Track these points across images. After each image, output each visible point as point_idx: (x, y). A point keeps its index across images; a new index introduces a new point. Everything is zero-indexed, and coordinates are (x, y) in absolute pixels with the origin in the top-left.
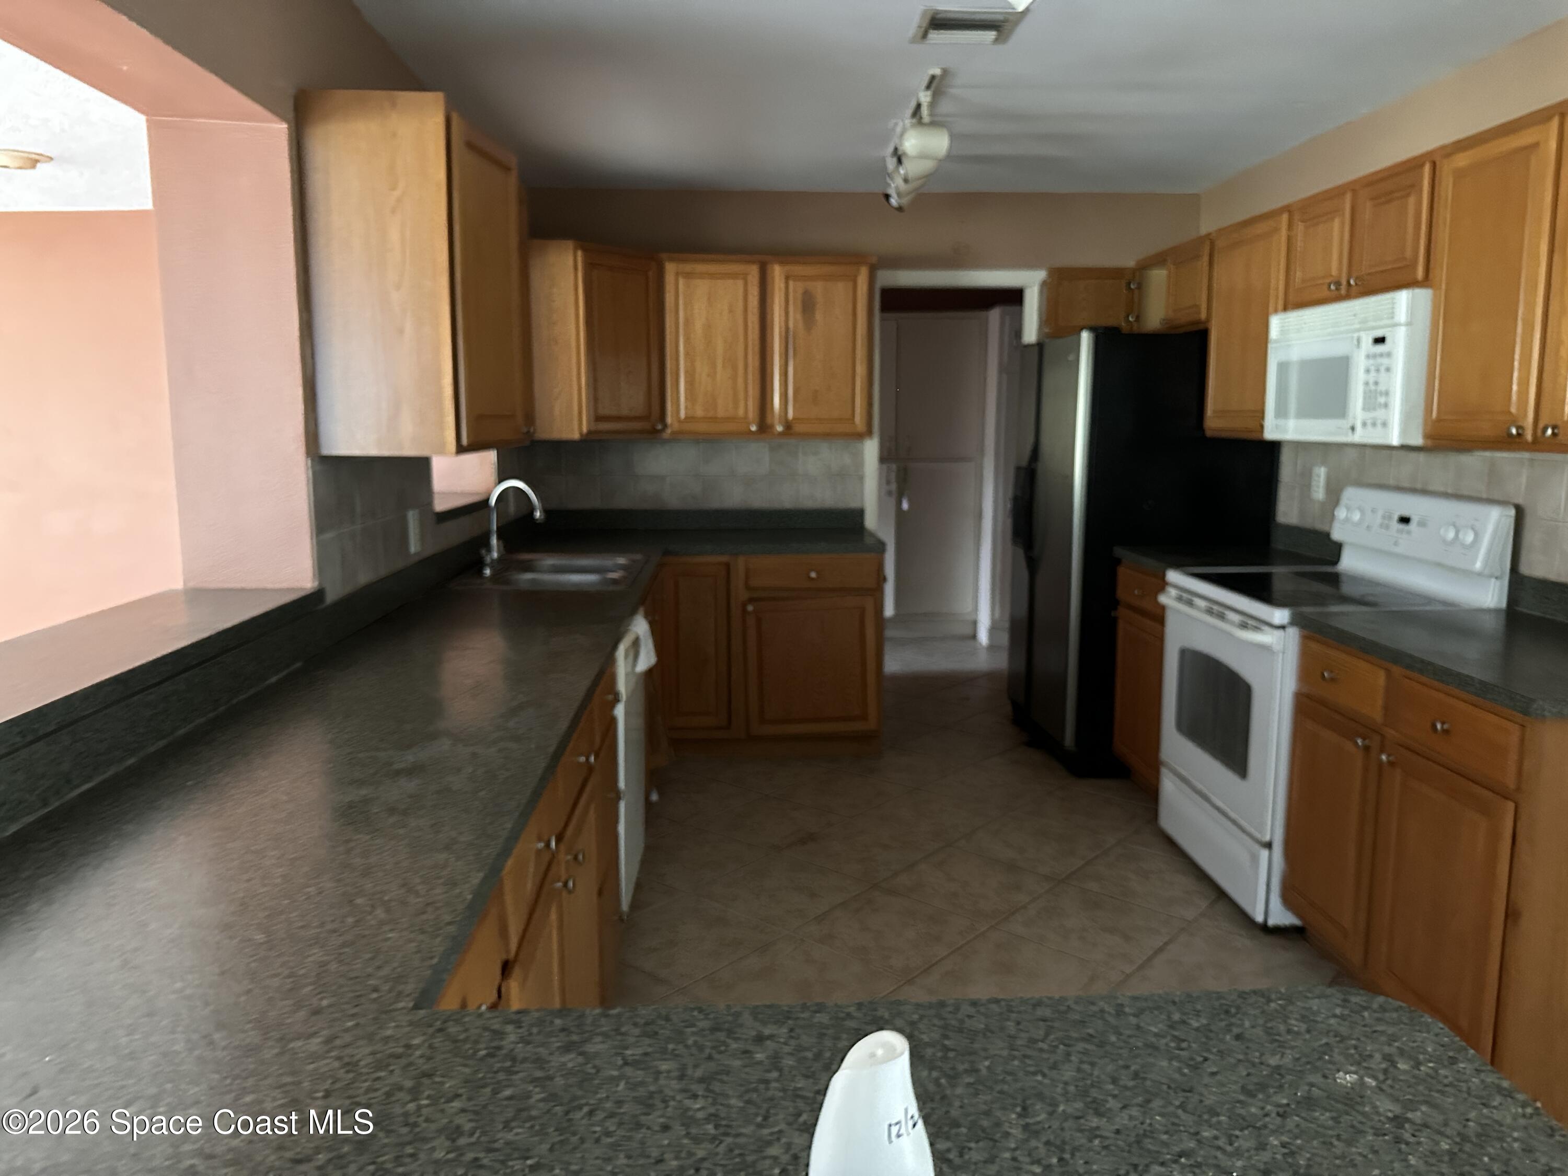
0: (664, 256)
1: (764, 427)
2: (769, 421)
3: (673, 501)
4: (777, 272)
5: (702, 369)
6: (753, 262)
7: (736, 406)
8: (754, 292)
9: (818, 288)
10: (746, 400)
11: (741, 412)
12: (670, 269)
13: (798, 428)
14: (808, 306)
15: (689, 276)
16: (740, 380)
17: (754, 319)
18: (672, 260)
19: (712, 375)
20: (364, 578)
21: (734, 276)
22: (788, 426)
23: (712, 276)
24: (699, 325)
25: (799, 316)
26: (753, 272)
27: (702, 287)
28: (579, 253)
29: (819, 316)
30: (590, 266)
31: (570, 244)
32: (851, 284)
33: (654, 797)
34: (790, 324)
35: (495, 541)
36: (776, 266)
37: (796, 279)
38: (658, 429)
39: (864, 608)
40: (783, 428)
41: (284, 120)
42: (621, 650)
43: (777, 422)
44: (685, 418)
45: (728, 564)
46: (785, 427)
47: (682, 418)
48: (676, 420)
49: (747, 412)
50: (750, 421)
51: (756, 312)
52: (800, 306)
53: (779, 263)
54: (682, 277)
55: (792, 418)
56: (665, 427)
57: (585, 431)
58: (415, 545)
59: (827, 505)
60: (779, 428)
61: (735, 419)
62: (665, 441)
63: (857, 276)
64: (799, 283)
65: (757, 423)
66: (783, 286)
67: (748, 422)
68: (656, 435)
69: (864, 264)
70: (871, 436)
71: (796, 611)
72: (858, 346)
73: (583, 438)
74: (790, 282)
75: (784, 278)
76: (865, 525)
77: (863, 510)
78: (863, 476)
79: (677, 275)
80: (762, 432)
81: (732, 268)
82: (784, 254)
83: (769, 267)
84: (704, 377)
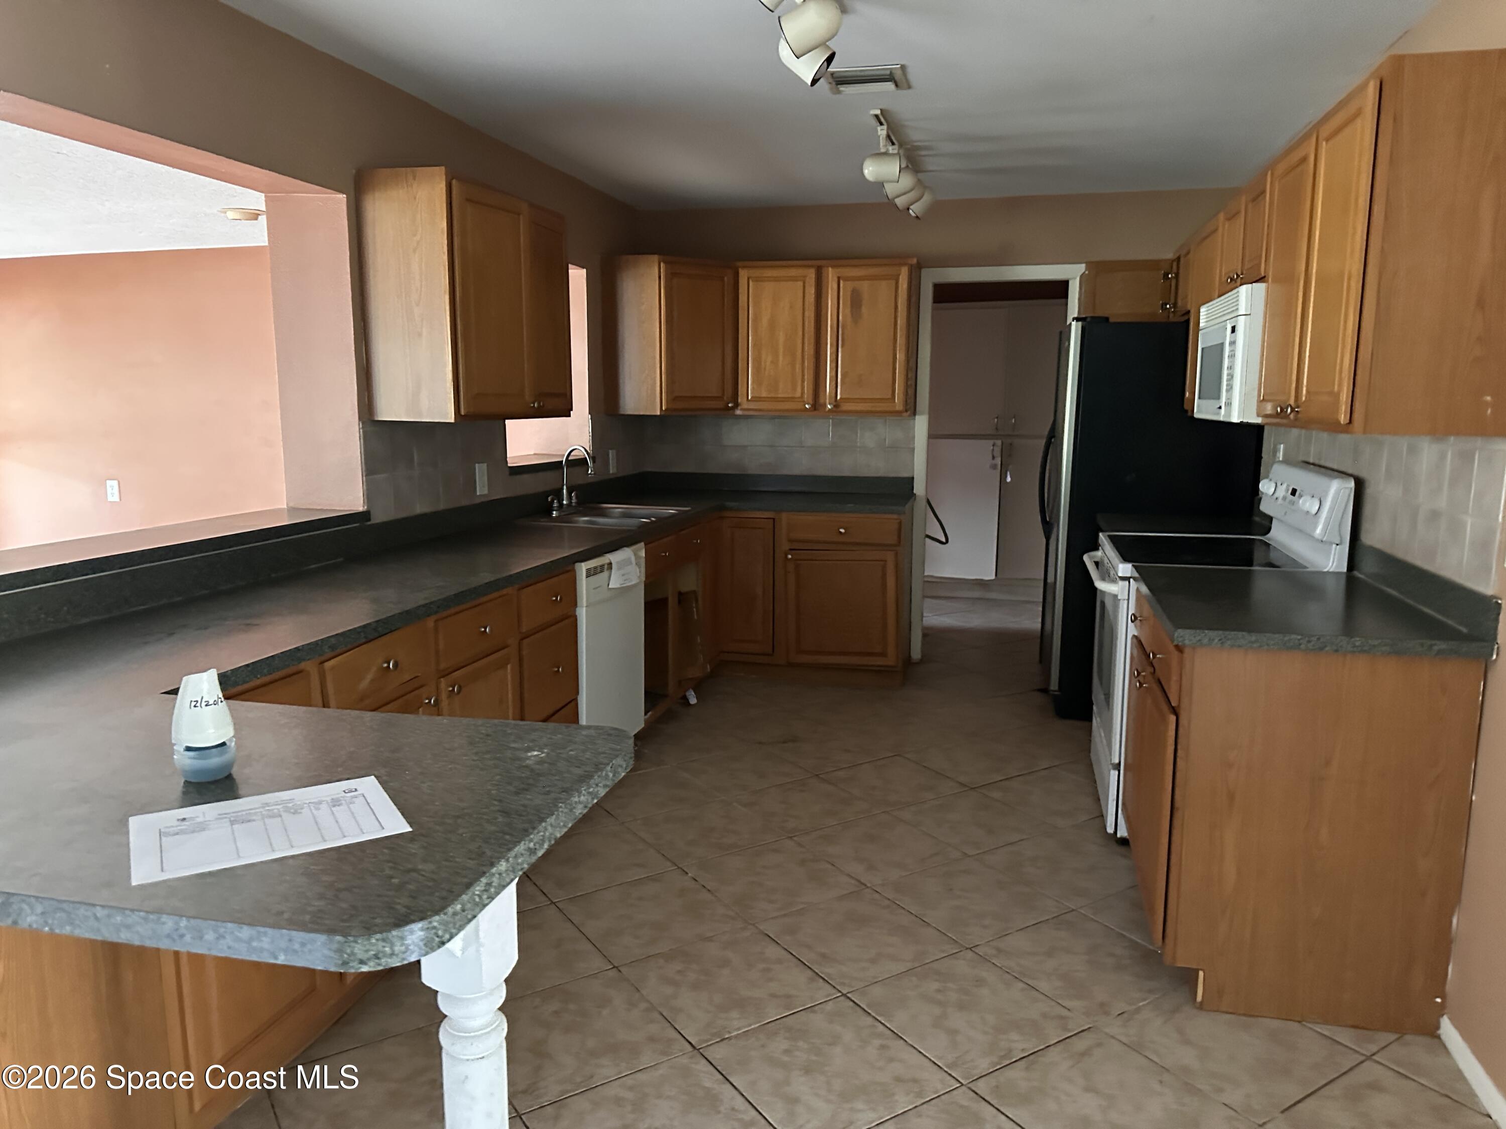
0: (739, 264)
1: (816, 405)
2: (821, 401)
3: (753, 467)
4: (831, 274)
5: (767, 358)
6: (809, 266)
7: (794, 389)
8: (811, 291)
9: (865, 286)
10: (803, 381)
11: (798, 394)
12: (743, 274)
13: (846, 407)
14: (856, 301)
15: (758, 280)
16: (798, 366)
17: (810, 314)
18: (744, 267)
19: (775, 362)
20: (420, 508)
21: (794, 279)
22: (837, 405)
23: (777, 279)
24: (765, 321)
25: (848, 311)
26: (811, 274)
27: (769, 288)
28: (662, 265)
29: (864, 310)
30: (671, 276)
31: (655, 258)
32: (893, 282)
33: (693, 701)
34: (841, 318)
35: (565, 491)
36: (830, 269)
37: (847, 279)
38: (732, 407)
39: (886, 561)
40: (832, 406)
41: (343, 193)
42: (583, 568)
43: (827, 401)
44: (752, 397)
45: (774, 519)
46: (834, 406)
47: (750, 398)
48: (745, 399)
49: (803, 393)
50: (806, 400)
51: (812, 308)
52: (849, 303)
53: (833, 267)
54: (752, 281)
55: (841, 398)
56: (737, 405)
57: (664, 409)
58: (482, 489)
59: (881, 474)
60: (829, 407)
61: (792, 399)
62: (739, 417)
63: (899, 275)
64: (849, 282)
65: (811, 402)
66: (835, 286)
67: (804, 401)
68: (731, 412)
69: (905, 264)
70: (914, 413)
71: (828, 560)
72: (898, 336)
73: (663, 413)
74: (841, 282)
75: (836, 279)
76: (915, 492)
77: (913, 478)
78: (913, 449)
79: (748, 279)
80: (815, 410)
81: (793, 272)
82: (841, 258)
83: (824, 270)
84: (768, 363)
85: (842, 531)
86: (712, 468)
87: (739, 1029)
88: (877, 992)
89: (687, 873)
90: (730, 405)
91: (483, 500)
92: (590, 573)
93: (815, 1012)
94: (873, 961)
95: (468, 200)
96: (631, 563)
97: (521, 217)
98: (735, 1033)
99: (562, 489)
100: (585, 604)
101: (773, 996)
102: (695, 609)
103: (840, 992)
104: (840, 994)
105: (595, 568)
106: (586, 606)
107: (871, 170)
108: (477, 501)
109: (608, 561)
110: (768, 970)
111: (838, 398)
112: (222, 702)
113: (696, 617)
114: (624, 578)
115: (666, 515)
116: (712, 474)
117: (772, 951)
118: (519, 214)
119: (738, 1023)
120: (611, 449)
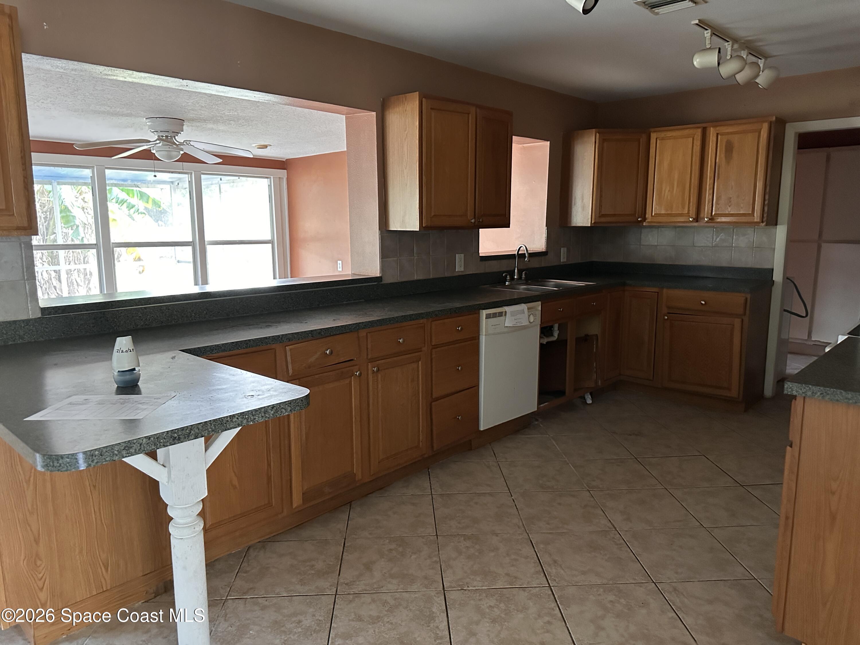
0: (652, 130)
1: (698, 219)
2: (702, 215)
4: (712, 132)
5: (666, 189)
6: (698, 128)
7: (683, 208)
8: (698, 143)
9: (736, 138)
10: (689, 203)
11: (686, 211)
12: (653, 136)
13: (717, 220)
14: (729, 149)
15: (663, 139)
16: (687, 193)
18: (654, 132)
19: (671, 191)
21: (687, 137)
22: (712, 219)
23: (675, 138)
24: (666, 164)
25: (723, 155)
26: (699, 133)
27: (670, 144)
28: (598, 134)
29: (735, 154)
31: (594, 131)
32: (757, 134)
33: (589, 401)
34: (717, 161)
35: (516, 271)
36: (712, 128)
37: (722, 134)
38: (641, 220)
39: (734, 325)
40: (708, 219)
41: (374, 111)
42: (484, 313)
43: (706, 216)
44: (654, 214)
45: (658, 292)
46: (710, 219)
47: (653, 215)
48: (651, 215)
49: (689, 210)
50: (690, 215)
51: (698, 154)
52: (724, 149)
53: (713, 127)
54: (659, 140)
55: (715, 214)
56: (645, 219)
57: (593, 222)
58: (460, 267)
59: (749, 266)
60: (706, 219)
61: (681, 215)
62: (646, 227)
63: (761, 129)
64: (724, 136)
65: (694, 217)
66: (715, 139)
67: (689, 216)
68: (641, 224)
69: (766, 121)
70: (776, 224)
71: (693, 322)
72: (759, 171)
73: (593, 225)
74: (719, 137)
75: (715, 135)
76: (774, 279)
77: (773, 269)
78: (774, 249)
79: (657, 139)
80: (697, 221)
81: (686, 132)
82: (717, 121)
83: (708, 129)
84: (667, 191)
85: (703, 302)
86: (633, 259)
87: (474, 587)
88: (571, 590)
89: (512, 496)
90: (639, 219)
91: (460, 274)
92: (488, 316)
93: (524, 591)
94: (584, 573)
95: (431, 109)
96: (524, 313)
97: (470, 115)
98: (471, 588)
99: (515, 270)
100: (484, 334)
101: (508, 575)
102: (595, 346)
103: (549, 584)
104: (548, 585)
105: (493, 314)
106: (485, 335)
107: (698, 61)
108: (457, 274)
109: (504, 311)
110: (516, 560)
111: (713, 214)
112: (130, 351)
113: (595, 351)
114: (516, 321)
115: (574, 286)
116: (634, 264)
117: (528, 550)
118: (469, 114)
119: (478, 583)
120: (563, 247)
